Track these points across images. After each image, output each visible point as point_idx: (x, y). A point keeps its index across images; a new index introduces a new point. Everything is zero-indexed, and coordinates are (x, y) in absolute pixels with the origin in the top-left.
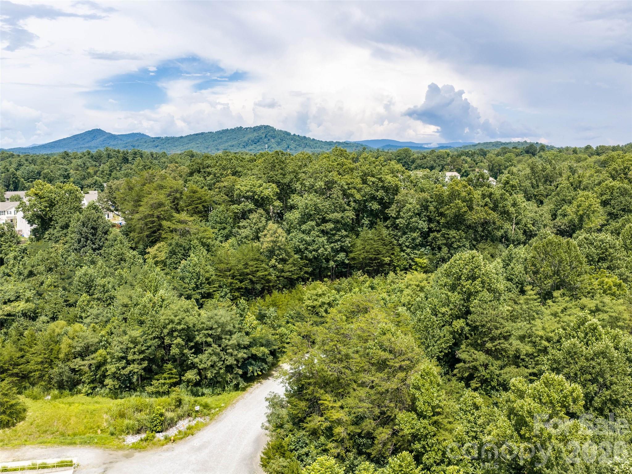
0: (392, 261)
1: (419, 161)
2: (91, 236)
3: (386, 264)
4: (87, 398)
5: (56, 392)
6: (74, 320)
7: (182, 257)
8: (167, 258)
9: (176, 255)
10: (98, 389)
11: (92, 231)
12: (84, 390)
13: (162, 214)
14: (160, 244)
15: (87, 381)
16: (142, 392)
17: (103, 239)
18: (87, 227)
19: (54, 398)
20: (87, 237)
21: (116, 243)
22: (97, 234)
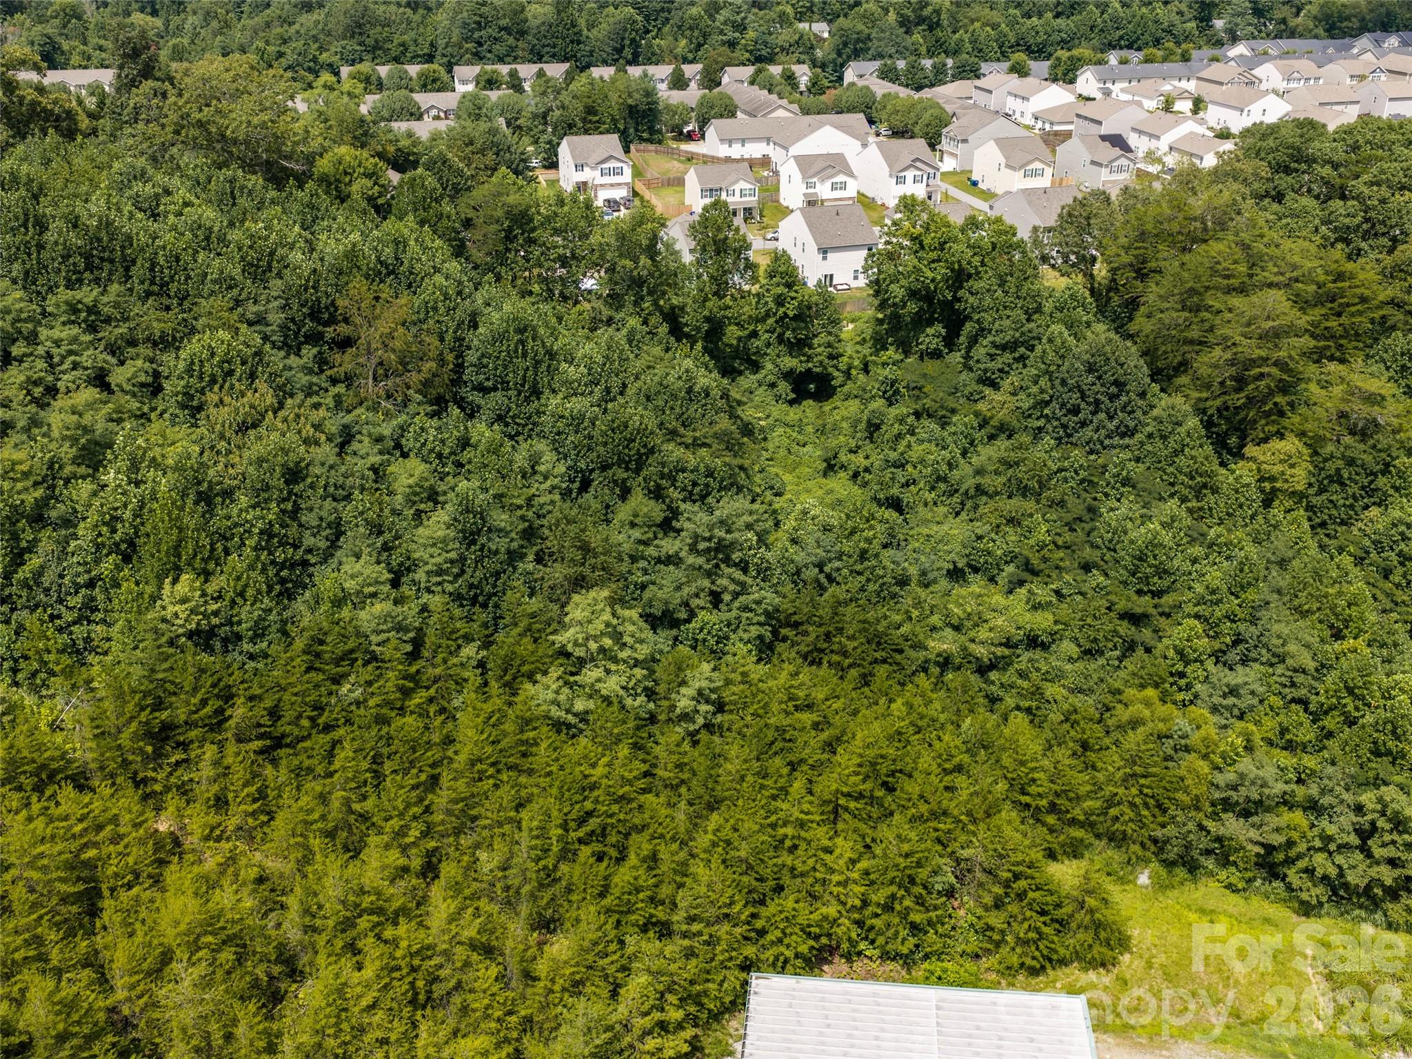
2: (1106, 400)
4: (1234, 898)
5: (1163, 872)
6: (1164, 681)
7: (1358, 492)
8: (1310, 485)
9: (1342, 484)
10: (1258, 882)
11: (1113, 390)
12: (1223, 875)
13: (1290, 357)
14: (1290, 445)
15: (1241, 865)
16: (1373, 912)
17: (1139, 413)
18: (1099, 378)
19: (1161, 887)
20: (1097, 403)
21: (1182, 430)
22: (1124, 398)
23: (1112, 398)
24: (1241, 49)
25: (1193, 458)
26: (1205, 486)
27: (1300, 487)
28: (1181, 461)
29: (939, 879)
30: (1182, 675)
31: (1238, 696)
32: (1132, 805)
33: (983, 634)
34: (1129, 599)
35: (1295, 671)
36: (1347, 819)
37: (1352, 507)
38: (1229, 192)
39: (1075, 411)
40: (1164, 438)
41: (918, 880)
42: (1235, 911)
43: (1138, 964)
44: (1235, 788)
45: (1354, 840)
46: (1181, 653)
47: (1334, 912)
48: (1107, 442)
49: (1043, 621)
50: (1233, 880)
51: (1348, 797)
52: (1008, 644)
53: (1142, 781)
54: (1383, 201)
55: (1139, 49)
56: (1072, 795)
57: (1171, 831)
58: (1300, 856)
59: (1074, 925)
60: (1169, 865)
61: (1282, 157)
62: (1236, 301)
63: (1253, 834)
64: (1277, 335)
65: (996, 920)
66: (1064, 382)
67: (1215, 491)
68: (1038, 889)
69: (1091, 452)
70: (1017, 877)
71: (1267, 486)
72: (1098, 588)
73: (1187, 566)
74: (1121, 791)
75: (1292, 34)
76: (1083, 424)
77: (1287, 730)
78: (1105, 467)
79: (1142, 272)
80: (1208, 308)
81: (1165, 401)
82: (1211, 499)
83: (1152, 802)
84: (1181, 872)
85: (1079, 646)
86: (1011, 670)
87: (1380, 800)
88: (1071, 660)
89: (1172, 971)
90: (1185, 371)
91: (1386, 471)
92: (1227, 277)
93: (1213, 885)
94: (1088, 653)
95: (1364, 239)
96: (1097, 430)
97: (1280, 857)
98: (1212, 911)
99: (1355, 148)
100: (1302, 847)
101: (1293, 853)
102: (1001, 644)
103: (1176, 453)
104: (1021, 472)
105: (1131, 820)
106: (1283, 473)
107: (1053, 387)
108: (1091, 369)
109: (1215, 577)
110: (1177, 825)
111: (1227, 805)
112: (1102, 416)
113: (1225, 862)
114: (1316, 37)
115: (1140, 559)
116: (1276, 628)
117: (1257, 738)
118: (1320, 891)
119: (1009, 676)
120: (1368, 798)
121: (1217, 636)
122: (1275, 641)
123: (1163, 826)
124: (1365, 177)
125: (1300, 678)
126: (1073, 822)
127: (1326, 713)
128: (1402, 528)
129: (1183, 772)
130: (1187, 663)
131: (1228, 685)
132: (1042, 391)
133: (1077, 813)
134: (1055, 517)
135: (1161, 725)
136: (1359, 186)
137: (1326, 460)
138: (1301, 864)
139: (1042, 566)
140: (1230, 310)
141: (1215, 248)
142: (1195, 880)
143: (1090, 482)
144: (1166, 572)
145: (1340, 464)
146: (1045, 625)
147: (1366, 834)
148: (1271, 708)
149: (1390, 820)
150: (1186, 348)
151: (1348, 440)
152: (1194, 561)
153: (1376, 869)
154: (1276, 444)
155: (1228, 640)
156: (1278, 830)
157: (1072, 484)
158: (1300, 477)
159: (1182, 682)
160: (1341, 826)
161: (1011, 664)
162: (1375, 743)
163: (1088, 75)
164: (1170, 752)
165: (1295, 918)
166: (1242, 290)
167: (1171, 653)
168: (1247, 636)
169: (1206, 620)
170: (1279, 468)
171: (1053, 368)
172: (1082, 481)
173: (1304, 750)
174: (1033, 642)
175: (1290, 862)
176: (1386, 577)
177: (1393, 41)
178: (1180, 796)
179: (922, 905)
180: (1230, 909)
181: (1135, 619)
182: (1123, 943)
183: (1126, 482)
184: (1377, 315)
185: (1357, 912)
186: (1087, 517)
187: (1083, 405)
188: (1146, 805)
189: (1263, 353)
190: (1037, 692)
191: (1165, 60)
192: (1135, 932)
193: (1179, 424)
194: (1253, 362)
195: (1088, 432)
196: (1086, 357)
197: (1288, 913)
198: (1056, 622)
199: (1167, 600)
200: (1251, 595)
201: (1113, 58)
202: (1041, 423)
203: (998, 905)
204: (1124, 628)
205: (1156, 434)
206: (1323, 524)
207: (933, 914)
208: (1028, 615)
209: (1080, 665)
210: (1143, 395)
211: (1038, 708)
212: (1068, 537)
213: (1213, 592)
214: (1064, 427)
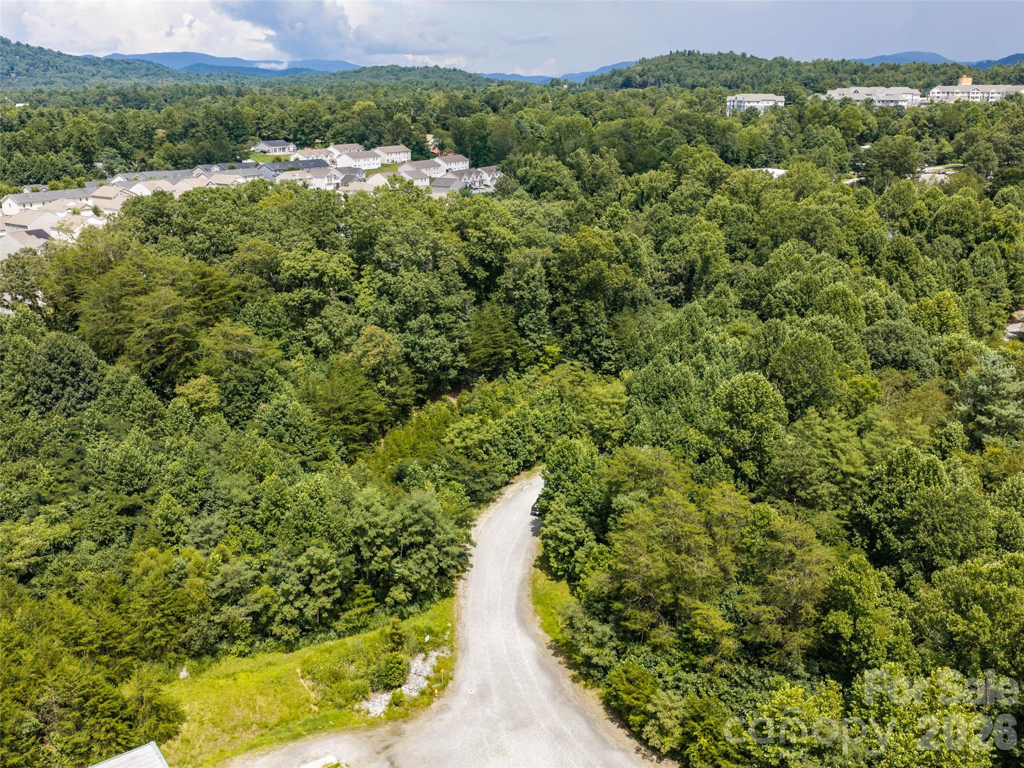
0: (514, 354)
1: (338, 126)
2: (69, 377)
3: (507, 359)
4: (245, 660)
5: (195, 663)
6: (160, 540)
7: (251, 397)
8: (222, 401)
9: (241, 395)
10: (258, 643)
11: (72, 369)
12: (234, 649)
13: (187, 326)
14: (203, 379)
15: (243, 636)
16: (327, 632)
17: (96, 381)
18: (59, 363)
19: (196, 673)
20: (63, 381)
21: (129, 386)
22: (82, 374)
23: (73, 375)
24: (119, 178)
25: (141, 400)
26: (154, 416)
27: (216, 403)
28: (134, 405)
29: (24, 725)
30: (171, 534)
31: (210, 533)
32: (161, 625)
33: (17, 553)
34: (122, 499)
35: (241, 505)
36: (294, 577)
37: (250, 407)
38: (118, 237)
39: (48, 390)
40: (118, 393)
41: (7, 731)
42: (248, 668)
43: (194, 726)
44: (223, 586)
45: (302, 588)
46: (166, 519)
47: (306, 641)
48: (78, 406)
49: (62, 530)
50: (241, 648)
51: (292, 565)
52: (38, 553)
53: (162, 606)
54: (218, 232)
55: (45, 183)
56: (115, 635)
57: (191, 631)
58: (276, 613)
59: (140, 717)
60: (197, 656)
61: (149, 213)
62: (142, 299)
63: (243, 611)
64: (174, 314)
65: (81, 737)
66: (34, 373)
67: (162, 417)
68: (105, 700)
69: (69, 415)
70: (86, 698)
71: (196, 408)
72: (99, 499)
73: (155, 468)
74: (150, 619)
75: (151, 168)
76: (57, 398)
77: (247, 542)
78: (81, 423)
79: (74, 295)
80: (124, 307)
81: (112, 369)
82: (161, 423)
83: (173, 618)
84: (207, 659)
85: (95, 541)
86: (47, 572)
87: (309, 557)
88: (91, 552)
89: (217, 719)
90: (123, 353)
91: (263, 382)
92: (133, 286)
93: (230, 658)
94: (104, 544)
95: (214, 256)
96: (68, 400)
97: (264, 619)
98: (234, 674)
99: (193, 204)
100: (275, 607)
101: (270, 613)
102: (33, 555)
103: (129, 401)
104: (17, 439)
105: (162, 636)
106: (203, 397)
107: (27, 379)
108: (51, 360)
109: (175, 465)
110: (194, 626)
111: (222, 599)
112: (69, 389)
113: (233, 639)
114: (168, 169)
115: (123, 471)
116: (222, 484)
117: (229, 553)
118: (294, 630)
119: (47, 577)
120: (302, 560)
121: (188, 504)
122: (224, 492)
123: (186, 631)
124: (204, 219)
125: (245, 510)
126: (122, 654)
127: (266, 524)
128: (281, 409)
129: (187, 590)
130: (172, 525)
131: (202, 528)
132: (19, 384)
133: (124, 647)
134: (52, 463)
135: (165, 566)
136: (201, 223)
137: (226, 382)
138: (278, 618)
139: (52, 497)
140: (140, 305)
141: (119, 270)
142: (218, 660)
143: (74, 435)
144: (143, 475)
145: (235, 382)
146: (64, 532)
147: (307, 582)
148: (233, 533)
149: (317, 567)
150: (118, 337)
151: (236, 367)
152: (160, 463)
153: (319, 601)
154: (193, 382)
155: (196, 505)
156: (256, 602)
157: (61, 439)
158: (214, 397)
159: (173, 539)
160: (292, 583)
161: (46, 568)
162: (296, 527)
163: (9, 201)
164: (176, 581)
165: (285, 656)
166: (144, 292)
167: (160, 521)
168: (207, 497)
169: (178, 496)
170: (200, 394)
171: (22, 366)
172: (67, 436)
173: (261, 551)
174: (57, 547)
175: (271, 620)
176: (281, 441)
177: (216, 168)
178: (191, 606)
179: (16, 750)
180: (245, 667)
181: (130, 511)
182: (180, 717)
183: (99, 428)
184: (233, 294)
185: (319, 636)
186: (78, 458)
187: (53, 385)
188: (171, 623)
189: (168, 326)
190: (72, 580)
191: (66, 188)
192: (185, 708)
193: (126, 382)
194: (163, 333)
195: (62, 403)
196: (45, 351)
197: (280, 655)
198: (73, 530)
199: (149, 492)
200: (202, 472)
201: (26, 190)
202: (26, 407)
203: (79, 727)
204: (124, 520)
205: (112, 392)
206: (237, 423)
207: (28, 754)
208: (49, 531)
209: (100, 553)
210: (95, 369)
211: (75, 591)
212: (66, 473)
213: (177, 475)
214: (44, 404)
